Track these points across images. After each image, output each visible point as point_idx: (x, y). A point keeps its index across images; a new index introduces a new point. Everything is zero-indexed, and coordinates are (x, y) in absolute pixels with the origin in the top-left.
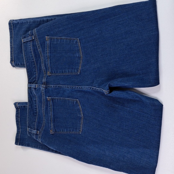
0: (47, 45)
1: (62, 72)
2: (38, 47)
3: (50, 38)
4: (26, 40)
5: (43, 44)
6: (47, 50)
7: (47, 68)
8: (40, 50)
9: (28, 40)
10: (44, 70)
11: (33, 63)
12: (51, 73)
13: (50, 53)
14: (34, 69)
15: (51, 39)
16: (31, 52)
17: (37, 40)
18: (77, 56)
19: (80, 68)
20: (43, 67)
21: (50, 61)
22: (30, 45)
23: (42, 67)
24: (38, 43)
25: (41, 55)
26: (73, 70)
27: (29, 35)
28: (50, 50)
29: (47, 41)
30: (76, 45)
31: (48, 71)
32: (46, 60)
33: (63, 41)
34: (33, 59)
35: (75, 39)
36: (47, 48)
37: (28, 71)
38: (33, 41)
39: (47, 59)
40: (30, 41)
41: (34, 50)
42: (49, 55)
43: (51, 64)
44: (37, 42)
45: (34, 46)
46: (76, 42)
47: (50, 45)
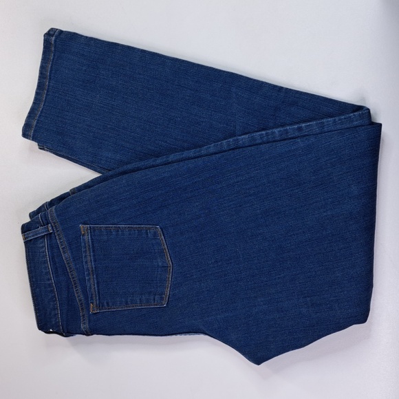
0: (85, 244)
1: (127, 303)
2: (62, 249)
3: (90, 227)
4: (33, 236)
5: (75, 242)
6: (86, 256)
7: (90, 296)
8: (66, 256)
9: (36, 234)
10: (80, 300)
11: (49, 289)
12: (100, 306)
13: (95, 261)
14: (52, 303)
15: (93, 230)
16: (45, 262)
17: (58, 235)
18: (160, 264)
19: (167, 292)
20: (79, 295)
21: (97, 278)
22: (43, 247)
23: (76, 295)
24: (61, 241)
25: (70, 268)
26: (152, 298)
27: (39, 223)
28: (94, 256)
29: (84, 235)
30: (154, 242)
31: (92, 303)
32: (87, 278)
33: (123, 234)
34: (49, 279)
35: (150, 228)
36: (85, 252)
37: (39, 309)
38: (51, 237)
39: (89, 274)
40: (43, 237)
41: (52, 258)
42: (94, 266)
43: (98, 287)
44: (60, 239)
45: (53, 247)
46: (155, 234)
47: (93, 245)
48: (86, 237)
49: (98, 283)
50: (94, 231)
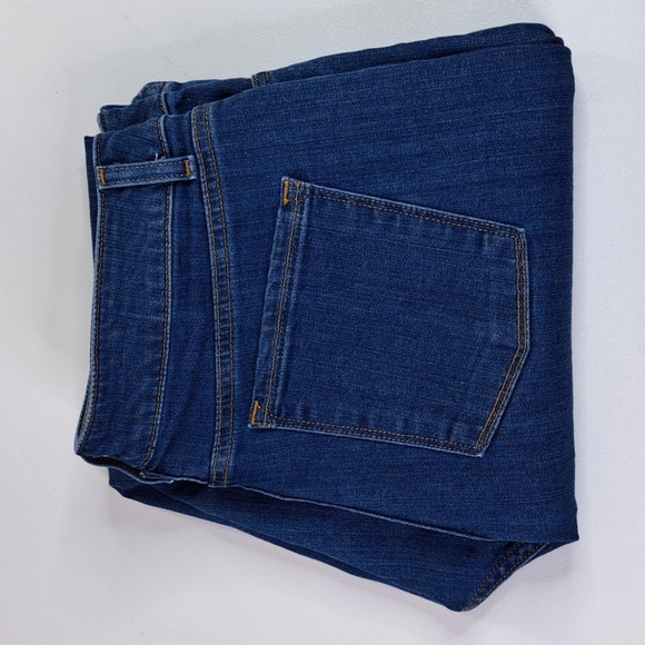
0: (286, 234)
1: (363, 421)
2: (216, 233)
3: (312, 190)
4: (133, 178)
5: (255, 227)
6: (278, 269)
7: (258, 380)
8: (221, 255)
10: (227, 386)
11: (151, 338)
12: (282, 413)
13: (301, 287)
14: (148, 380)
15: (317, 200)
16: (159, 260)
17: (211, 191)
18: (495, 337)
19: (494, 419)
20: (224, 370)
21: (293, 336)
22: (157, 216)
23: (218, 370)
24: (215, 211)
25: (222, 293)
26: (443, 425)
28: (302, 272)
29: (287, 208)
30: (494, 270)
31: (261, 401)
32: (265, 328)
33: (405, 230)
34: (159, 311)
35: (492, 231)
36: (281, 256)
37: (105, 388)
38: (185, 195)
39: (273, 320)
40: (164, 186)
41: (182, 253)
42: (293, 301)
43: (290, 359)
44: (213, 204)
45: (188, 222)
47: (308, 241)
48: (293, 216)
49: (292, 349)
50: (322, 202)
